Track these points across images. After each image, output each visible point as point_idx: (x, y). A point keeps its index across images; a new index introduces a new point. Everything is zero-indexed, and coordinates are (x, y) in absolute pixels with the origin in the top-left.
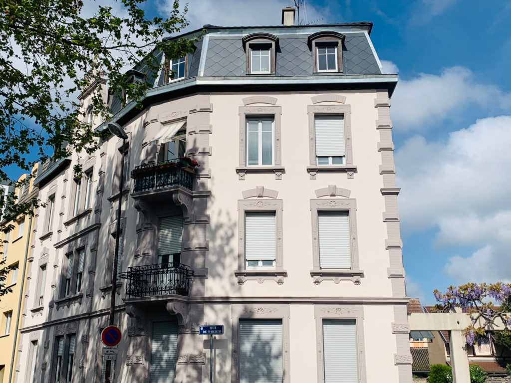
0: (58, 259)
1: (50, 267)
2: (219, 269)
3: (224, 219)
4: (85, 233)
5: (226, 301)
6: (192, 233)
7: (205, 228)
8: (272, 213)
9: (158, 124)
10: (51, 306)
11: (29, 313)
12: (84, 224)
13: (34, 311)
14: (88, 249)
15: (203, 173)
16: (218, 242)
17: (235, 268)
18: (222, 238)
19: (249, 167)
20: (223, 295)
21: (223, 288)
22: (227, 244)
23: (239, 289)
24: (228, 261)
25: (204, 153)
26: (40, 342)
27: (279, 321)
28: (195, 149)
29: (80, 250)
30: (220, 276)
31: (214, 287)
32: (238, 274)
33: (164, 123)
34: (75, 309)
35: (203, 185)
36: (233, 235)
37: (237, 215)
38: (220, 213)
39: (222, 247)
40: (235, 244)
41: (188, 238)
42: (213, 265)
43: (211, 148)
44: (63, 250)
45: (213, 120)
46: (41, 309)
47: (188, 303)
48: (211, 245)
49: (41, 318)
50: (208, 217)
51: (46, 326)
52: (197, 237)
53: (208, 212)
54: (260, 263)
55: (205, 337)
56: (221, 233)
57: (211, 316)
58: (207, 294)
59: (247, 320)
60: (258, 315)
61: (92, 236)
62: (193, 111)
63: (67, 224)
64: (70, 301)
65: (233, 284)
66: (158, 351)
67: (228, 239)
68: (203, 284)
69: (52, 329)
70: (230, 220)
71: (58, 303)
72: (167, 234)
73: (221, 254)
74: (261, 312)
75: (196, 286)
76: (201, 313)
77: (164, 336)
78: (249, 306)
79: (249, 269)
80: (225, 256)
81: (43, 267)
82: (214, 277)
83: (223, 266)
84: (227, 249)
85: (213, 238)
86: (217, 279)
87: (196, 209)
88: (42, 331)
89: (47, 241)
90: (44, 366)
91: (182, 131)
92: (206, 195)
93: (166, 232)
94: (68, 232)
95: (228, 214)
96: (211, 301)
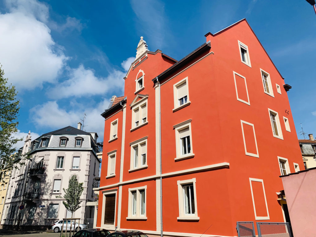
0: (15, 185)
1: (13, 187)
2: (47, 193)
3: (49, 181)
4: (21, 180)
5: (47, 200)
6: (42, 184)
7: (44, 183)
8: (60, 180)
9: (38, 157)
10: (12, 198)
11: (7, 199)
12: (22, 177)
13: (9, 198)
14: (21, 184)
15: (46, 170)
16: (47, 187)
17: (50, 192)
18: (48, 186)
19: (57, 169)
20: (47, 199)
21: (47, 197)
22: (49, 187)
23: (51, 197)
24: (49, 191)
25: (47, 165)
26: (9, 207)
27: (58, 204)
28: (45, 164)
29: (20, 184)
30: (47, 195)
31: (45, 197)
32: (50, 194)
33: (39, 157)
34: (17, 200)
35: (46, 173)
36: (51, 185)
37: (52, 180)
38: (49, 180)
39: (48, 188)
40: (51, 187)
41: (41, 185)
42: (45, 193)
43: (48, 164)
44: (17, 183)
45: (50, 157)
46: (10, 198)
47: (38, 200)
48: (45, 187)
49: (10, 201)
50: (46, 181)
51: (11, 203)
52: (43, 185)
53: (46, 180)
54: (56, 191)
55: (41, 208)
56: (48, 185)
57: (43, 204)
58: (43, 198)
59: (52, 204)
60: (54, 203)
61: (23, 181)
62: (45, 155)
63: (18, 176)
64: (17, 197)
65: (49, 197)
66: (32, 211)
67: (50, 186)
68: (42, 196)
69: (12, 204)
70: (51, 182)
71: (14, 197)
72: (37, 184)
73: (48, 189)
74: (54, 202)
75: (41, 197)
76: (41, 203)
77: (34, 208)
78: (52, 201)
79: (54, 192)
80: (48, 190)
81: (12, 186)
82: (45, 195)
83: (48, 192)
84: (49, 188)
85: (46, 186)
86: (46, 195)
87: (43, 179)
88: (10, 204)
89: (13, 179)
90: (9, 213)
91: (43, 159)
92: (46, 175)
93: (37, 183)
94: (18, 179)
95: (50, 180)
96: (44, 200)
